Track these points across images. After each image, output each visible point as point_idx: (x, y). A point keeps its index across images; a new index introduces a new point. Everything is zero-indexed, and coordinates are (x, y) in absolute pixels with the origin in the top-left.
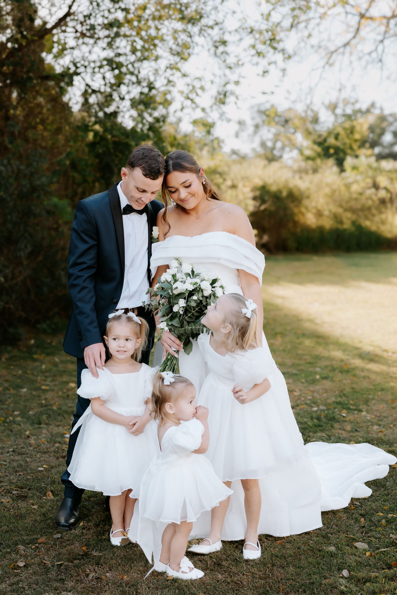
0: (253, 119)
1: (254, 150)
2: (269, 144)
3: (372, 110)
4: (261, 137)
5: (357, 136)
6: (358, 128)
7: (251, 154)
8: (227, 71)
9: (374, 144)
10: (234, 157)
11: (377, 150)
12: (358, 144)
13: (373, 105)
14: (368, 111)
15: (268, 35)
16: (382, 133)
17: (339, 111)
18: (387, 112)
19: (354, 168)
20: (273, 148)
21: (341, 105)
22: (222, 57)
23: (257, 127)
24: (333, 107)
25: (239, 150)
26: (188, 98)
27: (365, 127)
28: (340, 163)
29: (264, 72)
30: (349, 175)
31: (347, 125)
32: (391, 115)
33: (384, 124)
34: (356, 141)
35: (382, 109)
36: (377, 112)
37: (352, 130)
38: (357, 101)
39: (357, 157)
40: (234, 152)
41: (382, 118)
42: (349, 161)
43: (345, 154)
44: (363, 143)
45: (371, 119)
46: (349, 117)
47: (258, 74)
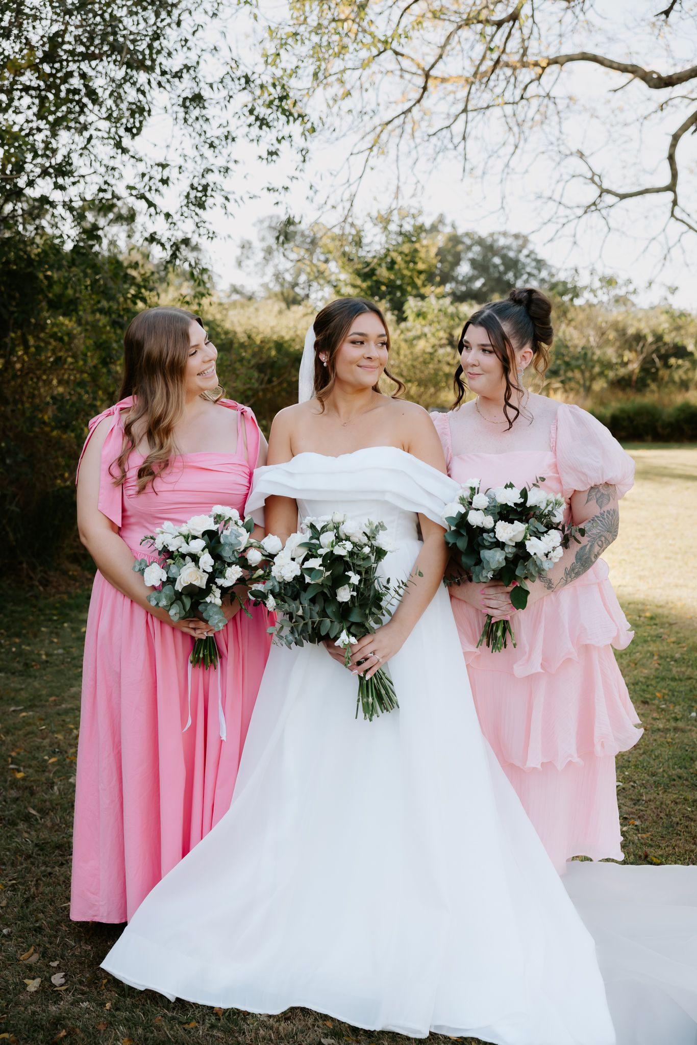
0: (263, 239)
1: (265, 286)
2: (289, 278)
3: (440, 227)
4: (276, 266)
5: (421, 266)
6: (422, 254)
7: (261, 293)
8: (208, 152)
9: (446, 278)
11: (448, 287)
12: (423, 277)
13: (441, 220)
14: (434, 228)
15: (277, 92)
16: (457, 262)
17: (393, 227)
18: (460, 231)
19: (420, 314)
20: (295, 285)
21: (395, 217)
22: (197, 126)
23: (269, 251)
24: (384, 221)
25: (242, 286)
26: (142, 197)
27: (433, 251)
28: (398, 307)
29: (271, 153)
30: (413, 325)
31: (406, 248)
32: (467, 234)
33: (460, 247)
34: (420, 272)
35: (454, 227)
36: (447, 230)
37: (412, 257)
38: (420, 213)
39: (423, 297)
40: (235, 290)
41: (455, 240)
42: (411, 305)
43: (404, 293)
44: (430, 278)
45: (440, 240)
46: (408, 237)
47: (260, 157)
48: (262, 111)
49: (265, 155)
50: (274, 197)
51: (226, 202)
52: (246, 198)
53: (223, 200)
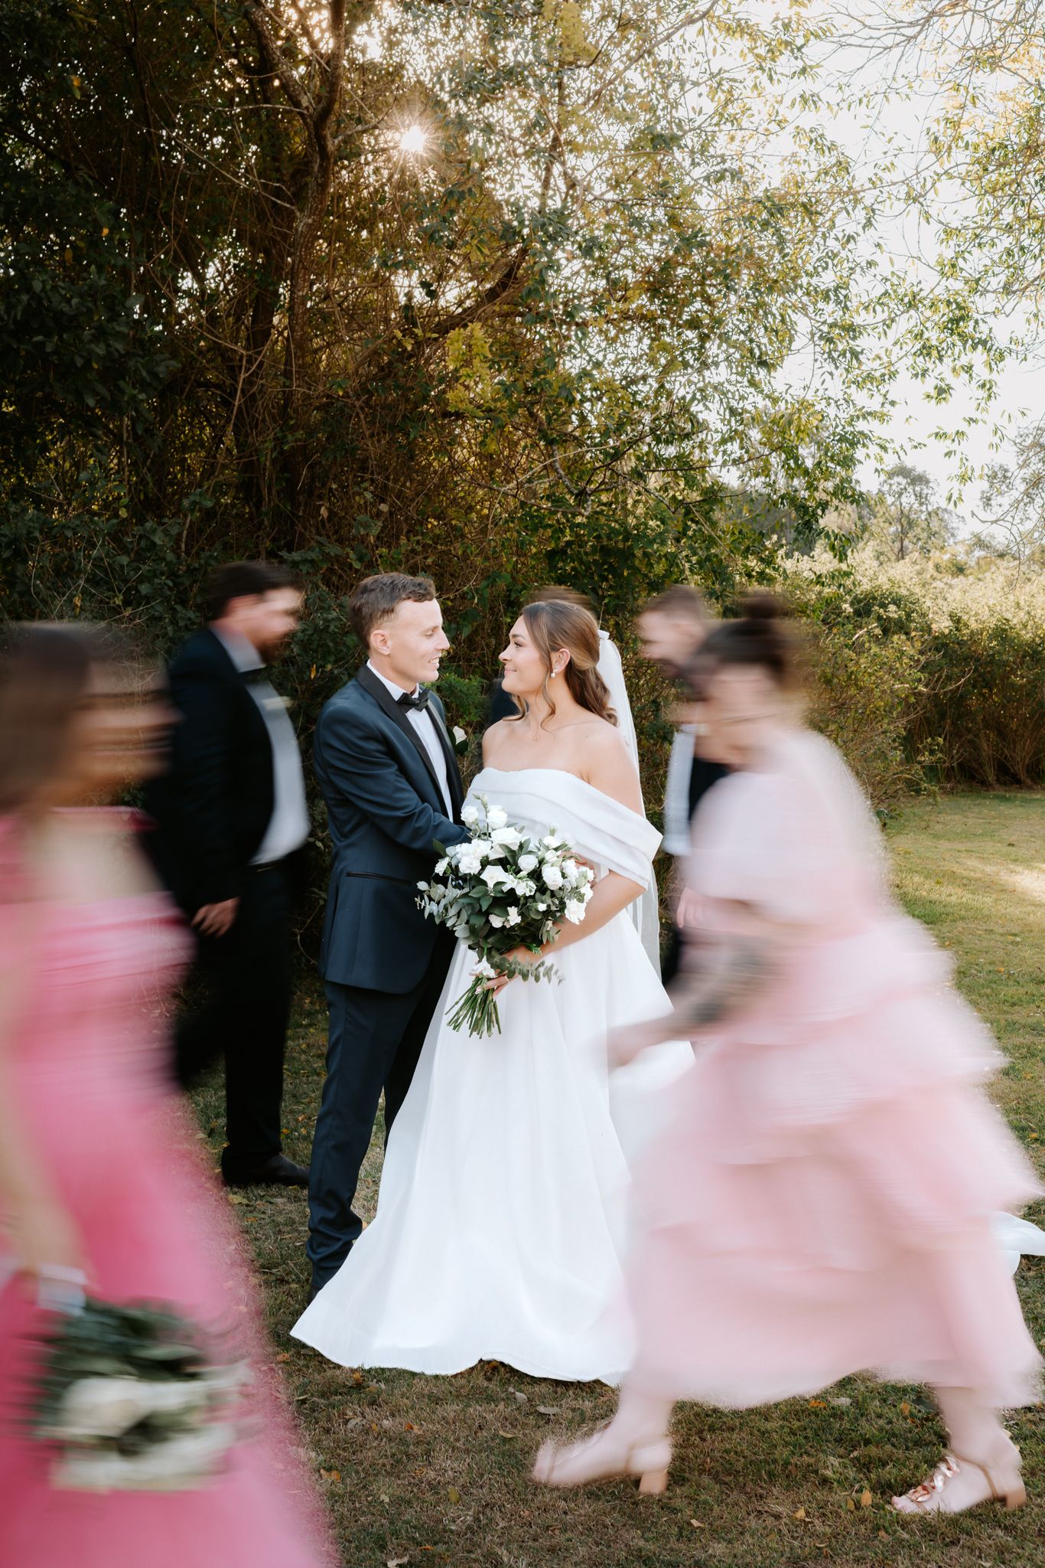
10: (978, 553)
47: (928, 396)
48: (933, 336)
49: (934, 393)
50: (945, 445)
51: (883, 453)
52: (908, 446)
53: (878, 450)
